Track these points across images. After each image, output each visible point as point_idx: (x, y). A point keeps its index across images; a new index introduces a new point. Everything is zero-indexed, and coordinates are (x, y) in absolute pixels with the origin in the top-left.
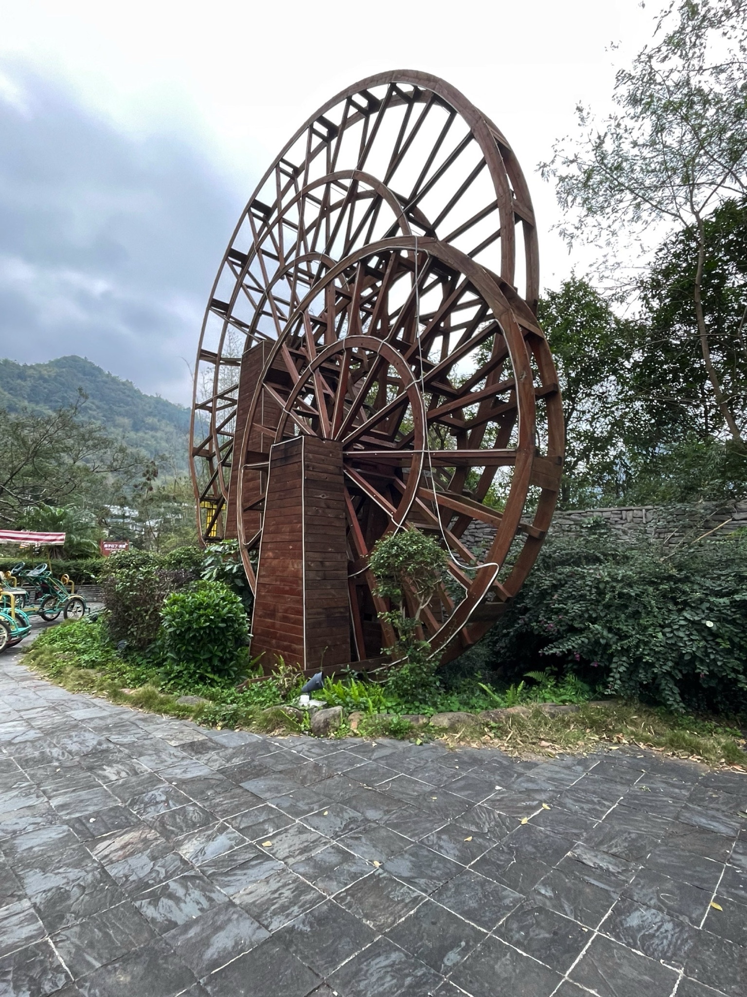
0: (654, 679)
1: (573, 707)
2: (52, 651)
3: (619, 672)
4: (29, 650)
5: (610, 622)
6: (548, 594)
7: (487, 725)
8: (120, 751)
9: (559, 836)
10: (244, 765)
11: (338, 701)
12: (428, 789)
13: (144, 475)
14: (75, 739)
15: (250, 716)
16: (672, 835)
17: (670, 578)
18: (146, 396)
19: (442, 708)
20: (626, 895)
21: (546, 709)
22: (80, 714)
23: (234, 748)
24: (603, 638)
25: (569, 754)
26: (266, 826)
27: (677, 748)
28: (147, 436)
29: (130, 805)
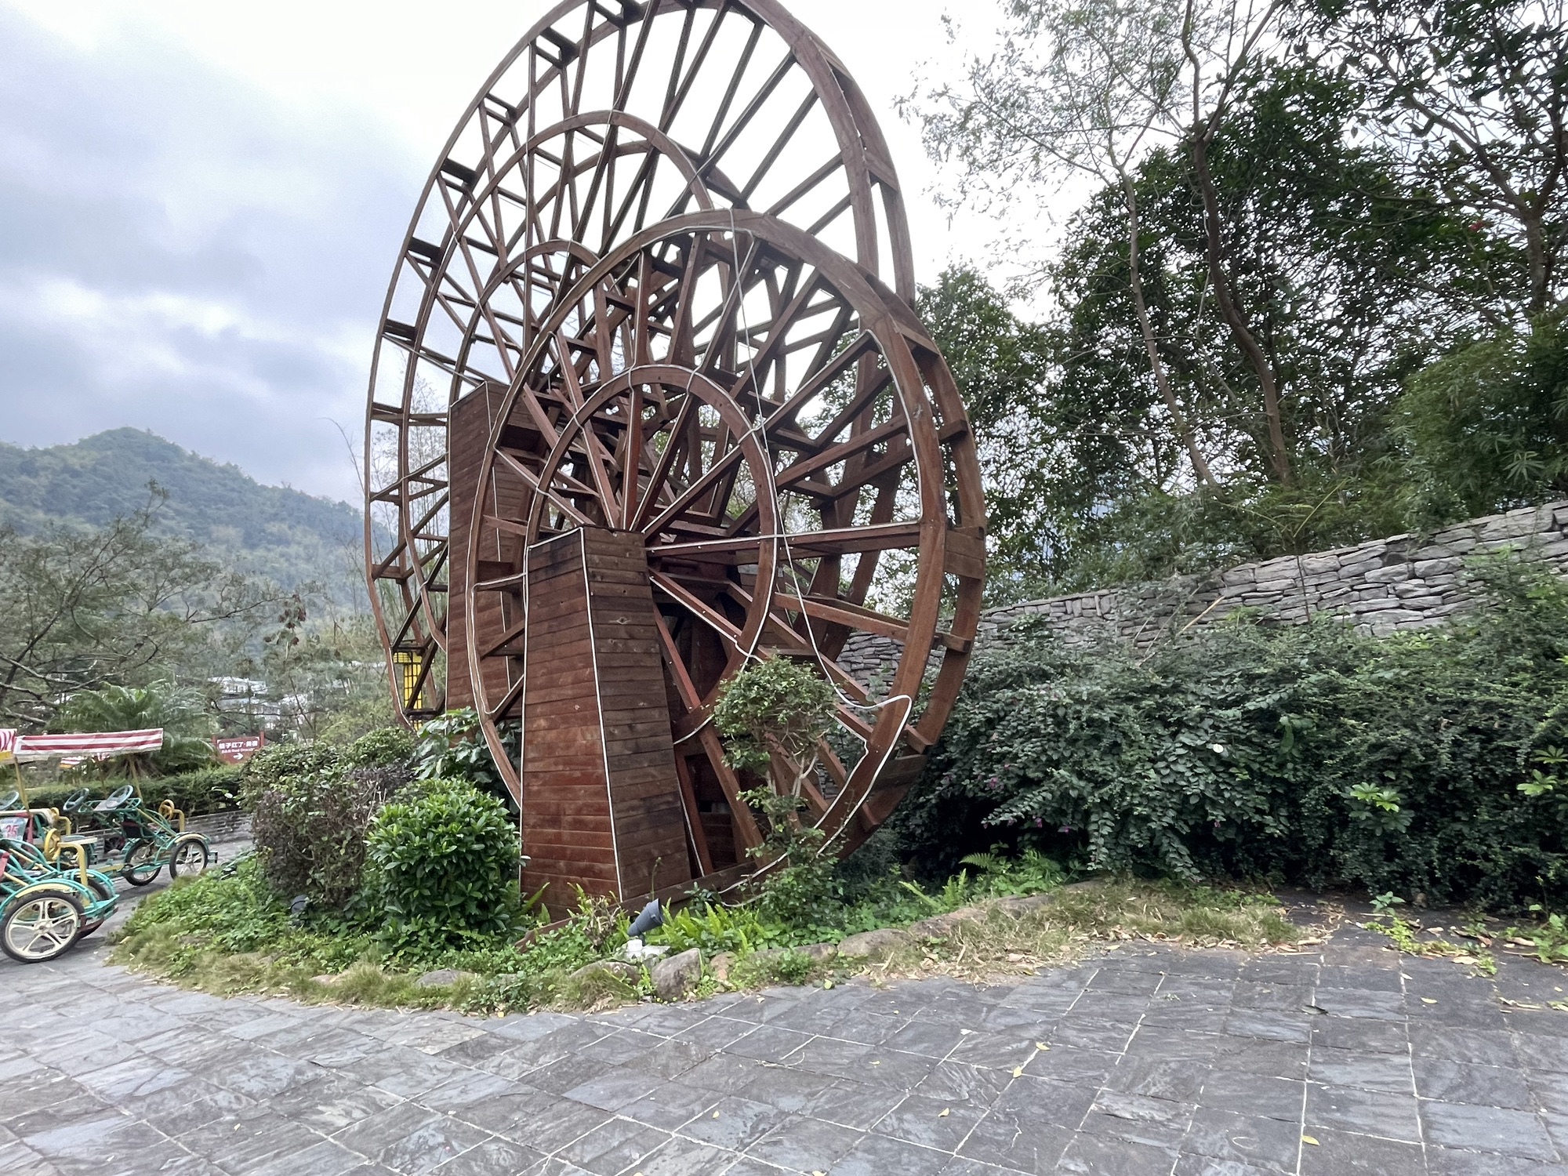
0: (1151, 839)
1: (1042, 896)
2: (168, 934)
3: (1102, 836)
4: (120, 938)
5: (1080, 763)
6: (981, 734)
7: (925, 943)
8: (340, 1078)
9: (1071, 1085)
10: (560, 1065)
11: (688, 941)
12: (863, 1051)
13: (282, 619)
14: (252, 1072)
15: (550, 988)
16: (1225, 1053)
17: (1154, 689)
18: (264, 488)
19: (850, 928)
20: (1188, 1149)
21: (1007, 905)
22: (248, 1029)
23: (536, 1041)
24: (1074, 788)
25: (1052, 966)
26: (626, 1152)
27: (1199, 934)
28: (272, 554)
29: (384, 1161)
